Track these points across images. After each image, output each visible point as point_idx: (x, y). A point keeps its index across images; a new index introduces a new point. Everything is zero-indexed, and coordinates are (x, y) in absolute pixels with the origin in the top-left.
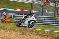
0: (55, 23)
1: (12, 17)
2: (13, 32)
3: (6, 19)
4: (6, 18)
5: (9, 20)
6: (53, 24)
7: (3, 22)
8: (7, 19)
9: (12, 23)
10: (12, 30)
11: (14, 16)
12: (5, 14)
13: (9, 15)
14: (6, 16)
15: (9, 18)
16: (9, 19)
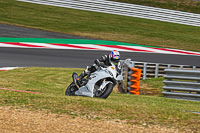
1: (156, 74)
2: (157, 127)
3: (133, 83)
4: (135, 78)
5: (143, 86)
7: (123, 91)
8: (139, 83)
9: (155, 97)
10: (155, 121)
11: (161, 71)
12: (131, 66)
13: (145, 70)
14: (135, 72)
15: (144, 78)
16: (145, 82)
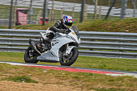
0: (10, 43)
6: (6, 47)
